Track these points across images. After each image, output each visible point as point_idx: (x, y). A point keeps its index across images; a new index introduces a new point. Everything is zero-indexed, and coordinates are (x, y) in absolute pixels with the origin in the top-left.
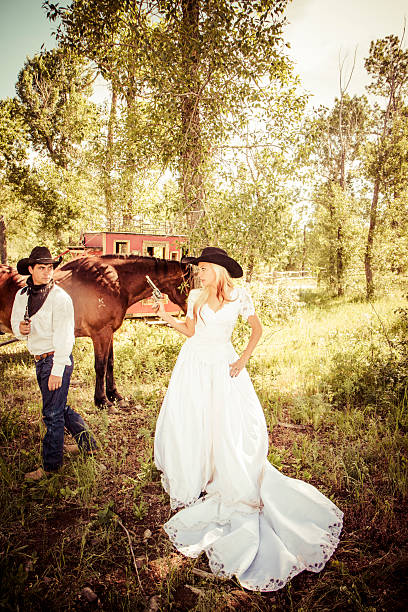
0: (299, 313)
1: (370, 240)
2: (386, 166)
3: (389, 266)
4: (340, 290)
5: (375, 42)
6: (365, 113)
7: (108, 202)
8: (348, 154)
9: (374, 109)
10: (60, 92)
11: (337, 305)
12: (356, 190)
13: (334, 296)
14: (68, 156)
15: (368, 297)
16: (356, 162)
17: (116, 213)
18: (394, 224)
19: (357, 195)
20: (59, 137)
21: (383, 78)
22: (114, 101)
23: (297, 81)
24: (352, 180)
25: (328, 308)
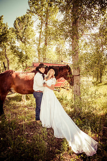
4: (101, 81)
7: (39, 54)
10: (25, 26)
11: (101, 85)
14: (26, 43)
20: (24, 38)
25: (98, 86)
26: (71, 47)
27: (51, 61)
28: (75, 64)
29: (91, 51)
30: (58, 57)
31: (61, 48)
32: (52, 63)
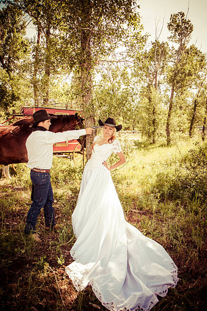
0: (134, 151)
1: (169, 115)
2: (178, 78)
3: (178, 129)
4: (154, 140)
5: (173, 15)
6: (167, 51)
7: (35, 91)
8: (158, 71)
9: (172, 49)
10: (8, 32)
11: (153, 148)
12: (162, 90)
13: (151, 144)
14: (12, 67)
15: (168, 144)
16: (162, 76)
17: (39, 98)
18: (181, 108)
19: (162, 93)
20: (7, 57)
21: (176, 33)
22: (39, 37)
23: (142, 27)
24: (160, 85)
25: (148, 150)
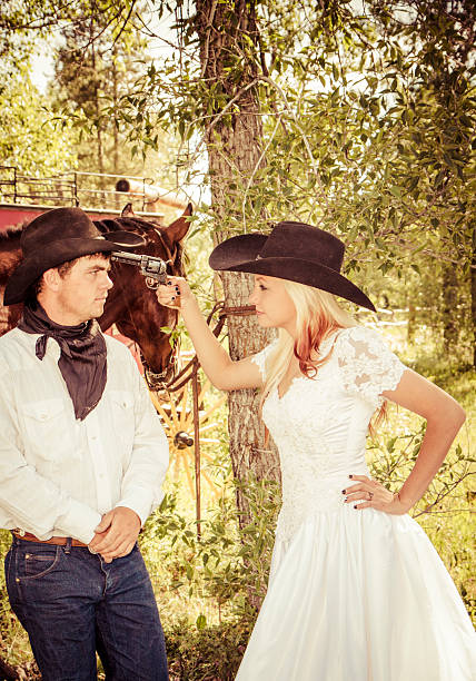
26: (191, 49)
27: (22, 188)
28: (234, 207)
29: (373, 84)
30: (85, 148)
31: (101, 64)
32: (24, 202)
